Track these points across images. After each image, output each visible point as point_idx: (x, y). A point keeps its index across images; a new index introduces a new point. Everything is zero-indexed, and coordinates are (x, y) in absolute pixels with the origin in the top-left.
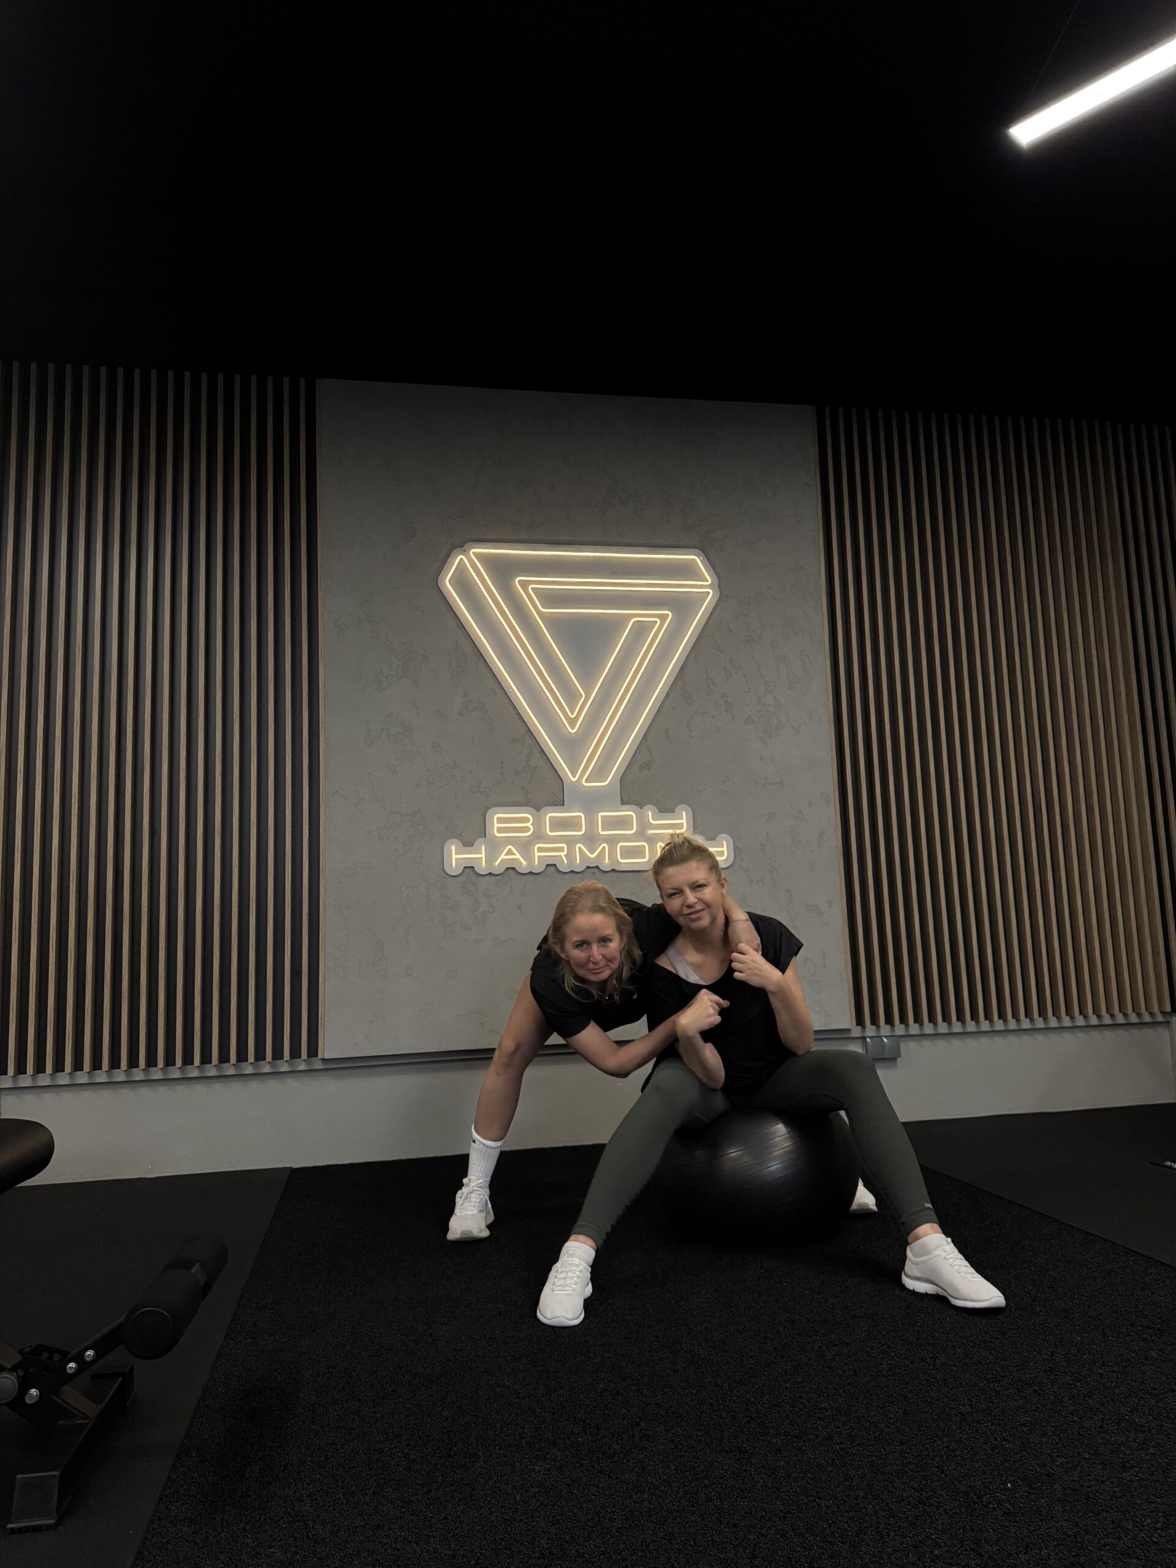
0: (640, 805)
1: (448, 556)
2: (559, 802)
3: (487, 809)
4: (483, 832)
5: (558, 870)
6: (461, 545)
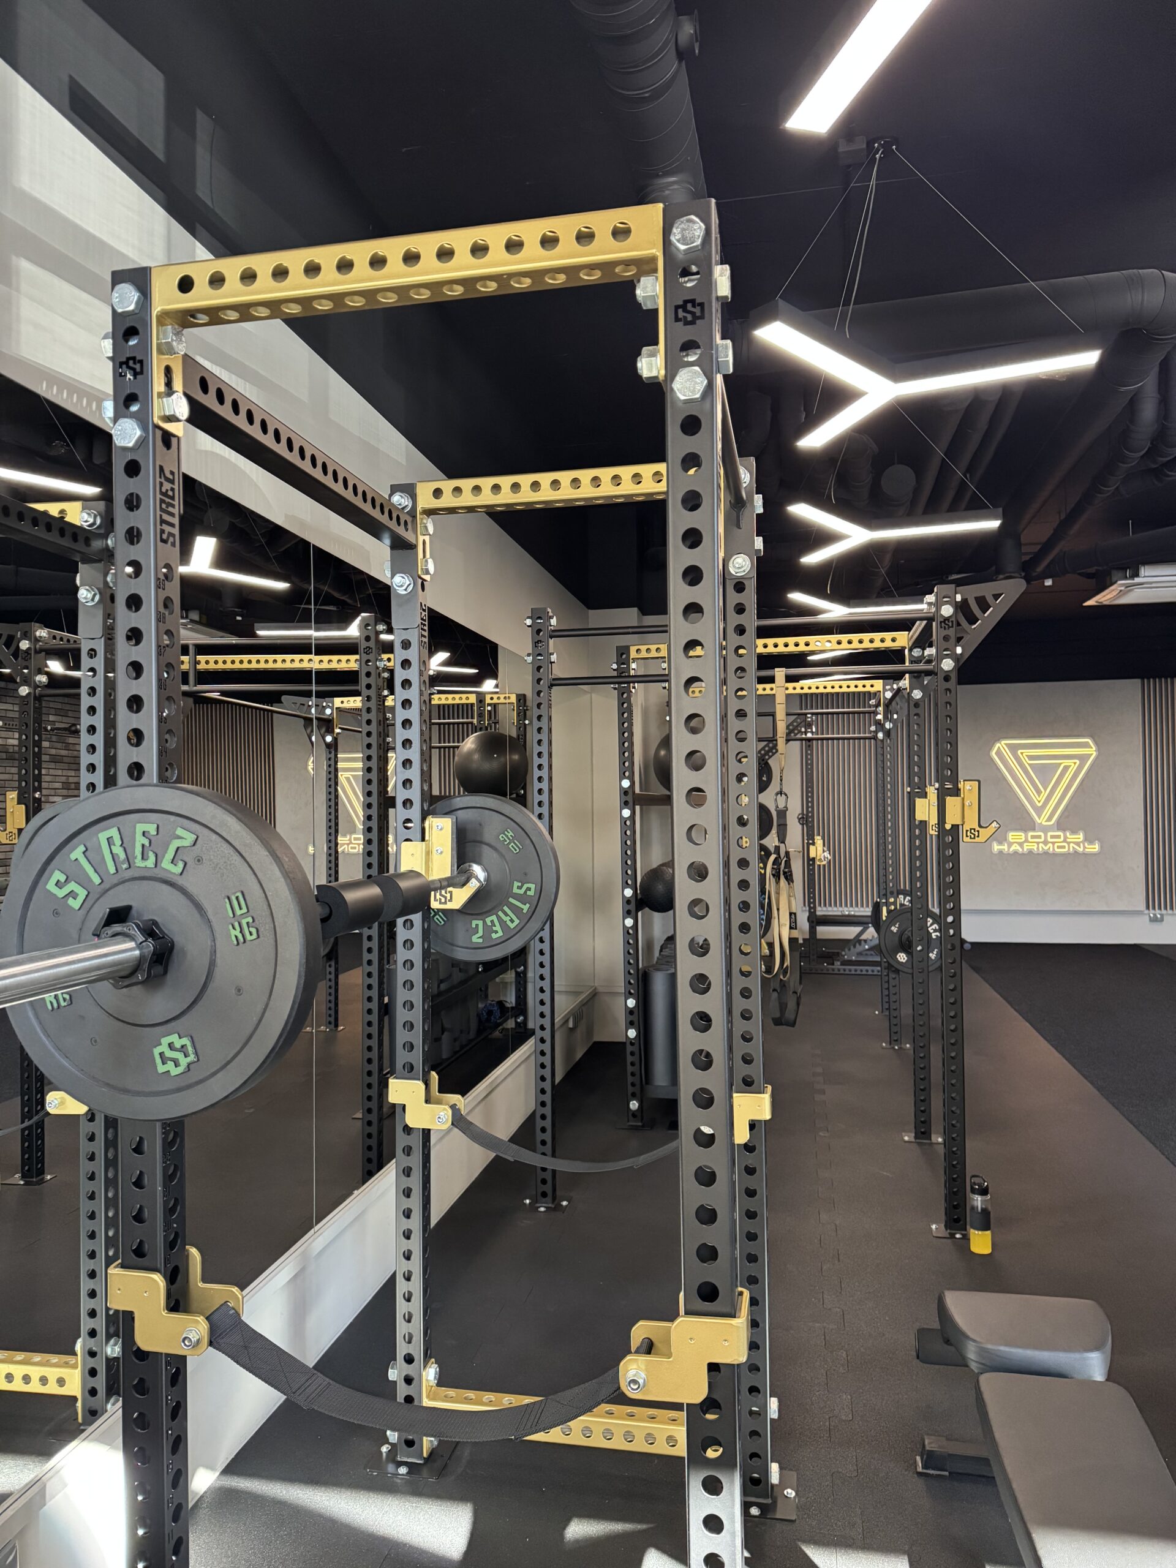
0: (1064, 830)
1: (994, 744)
2: (1034, 829)
3: (1007, 832)
4: (1006, 840)
6: (998, 740)
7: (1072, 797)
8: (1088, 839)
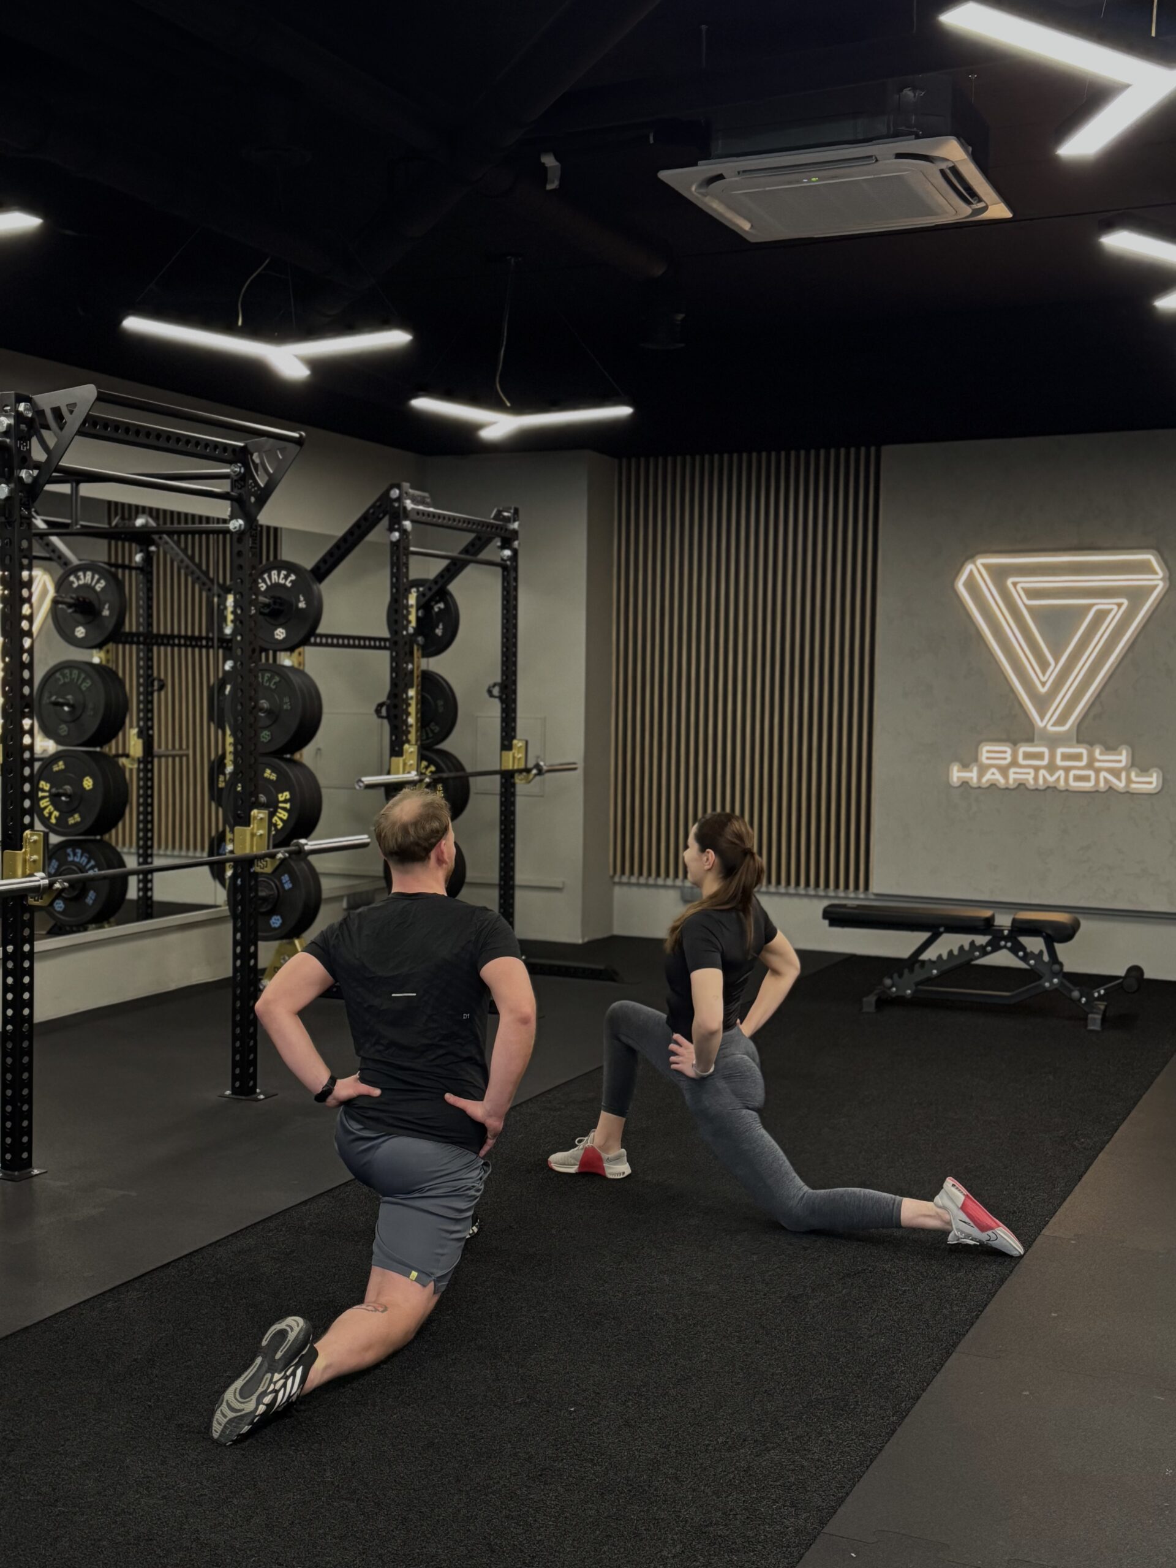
0: (1091, 744)
1: (962, 565)
2: (1030, 740)
3: (979, 743)
5: (1027, 789)
6: (971, 557)
7: (1111, 676)
8: (1139, 764)
